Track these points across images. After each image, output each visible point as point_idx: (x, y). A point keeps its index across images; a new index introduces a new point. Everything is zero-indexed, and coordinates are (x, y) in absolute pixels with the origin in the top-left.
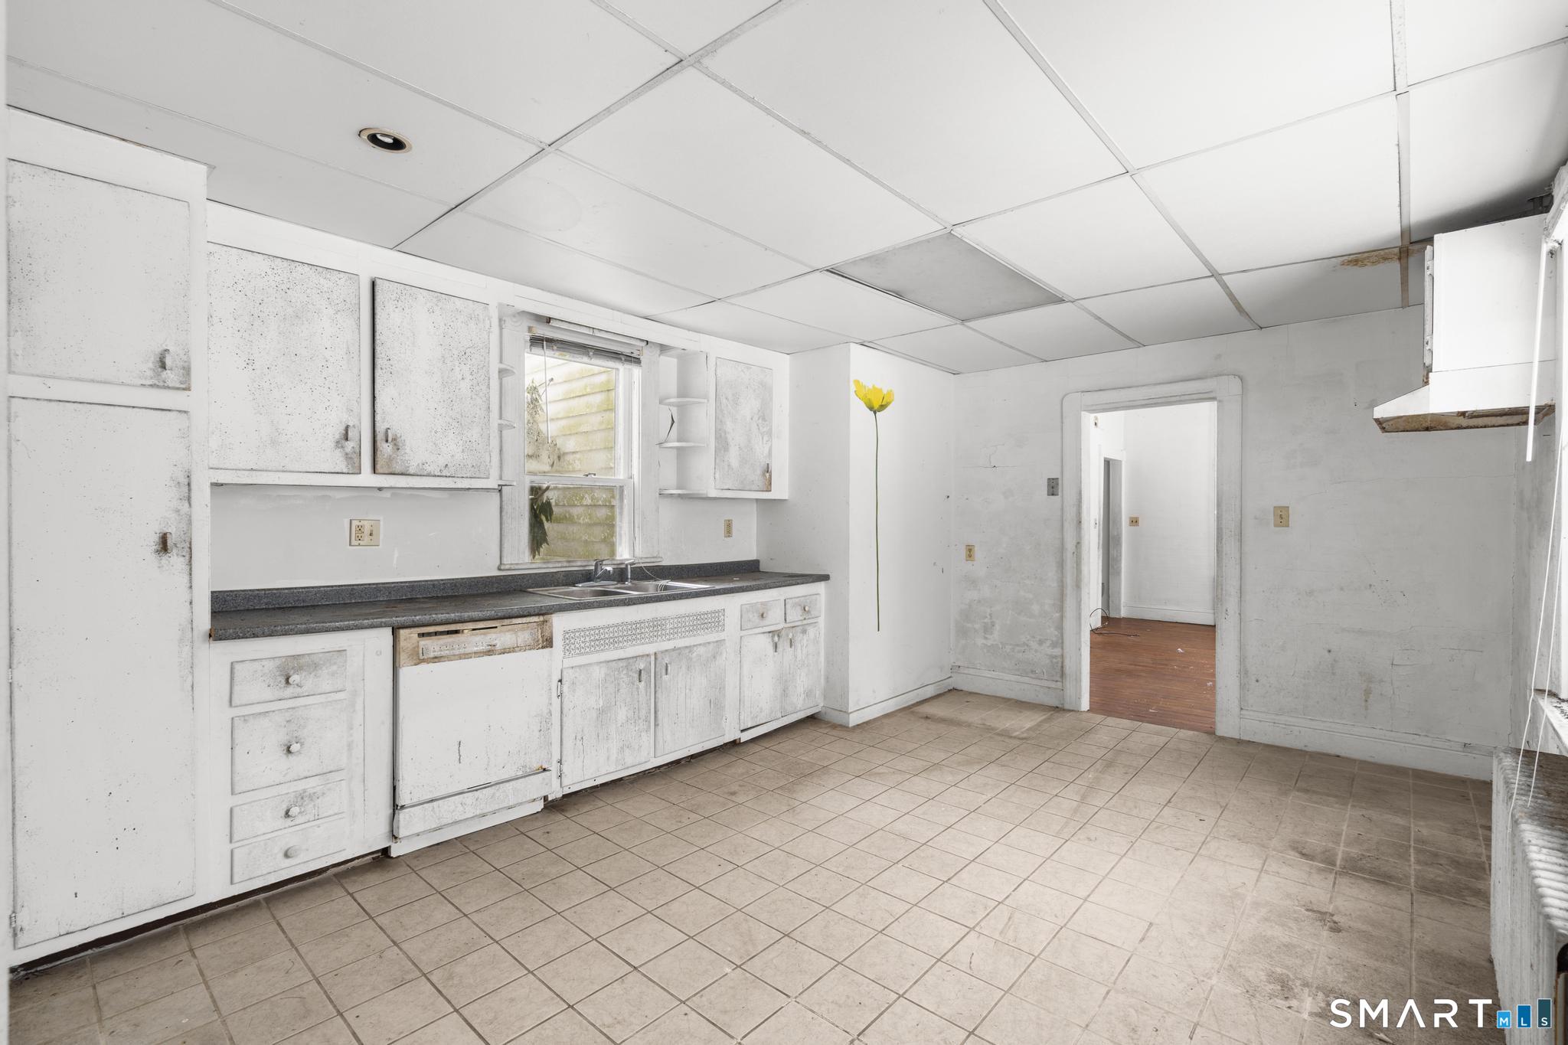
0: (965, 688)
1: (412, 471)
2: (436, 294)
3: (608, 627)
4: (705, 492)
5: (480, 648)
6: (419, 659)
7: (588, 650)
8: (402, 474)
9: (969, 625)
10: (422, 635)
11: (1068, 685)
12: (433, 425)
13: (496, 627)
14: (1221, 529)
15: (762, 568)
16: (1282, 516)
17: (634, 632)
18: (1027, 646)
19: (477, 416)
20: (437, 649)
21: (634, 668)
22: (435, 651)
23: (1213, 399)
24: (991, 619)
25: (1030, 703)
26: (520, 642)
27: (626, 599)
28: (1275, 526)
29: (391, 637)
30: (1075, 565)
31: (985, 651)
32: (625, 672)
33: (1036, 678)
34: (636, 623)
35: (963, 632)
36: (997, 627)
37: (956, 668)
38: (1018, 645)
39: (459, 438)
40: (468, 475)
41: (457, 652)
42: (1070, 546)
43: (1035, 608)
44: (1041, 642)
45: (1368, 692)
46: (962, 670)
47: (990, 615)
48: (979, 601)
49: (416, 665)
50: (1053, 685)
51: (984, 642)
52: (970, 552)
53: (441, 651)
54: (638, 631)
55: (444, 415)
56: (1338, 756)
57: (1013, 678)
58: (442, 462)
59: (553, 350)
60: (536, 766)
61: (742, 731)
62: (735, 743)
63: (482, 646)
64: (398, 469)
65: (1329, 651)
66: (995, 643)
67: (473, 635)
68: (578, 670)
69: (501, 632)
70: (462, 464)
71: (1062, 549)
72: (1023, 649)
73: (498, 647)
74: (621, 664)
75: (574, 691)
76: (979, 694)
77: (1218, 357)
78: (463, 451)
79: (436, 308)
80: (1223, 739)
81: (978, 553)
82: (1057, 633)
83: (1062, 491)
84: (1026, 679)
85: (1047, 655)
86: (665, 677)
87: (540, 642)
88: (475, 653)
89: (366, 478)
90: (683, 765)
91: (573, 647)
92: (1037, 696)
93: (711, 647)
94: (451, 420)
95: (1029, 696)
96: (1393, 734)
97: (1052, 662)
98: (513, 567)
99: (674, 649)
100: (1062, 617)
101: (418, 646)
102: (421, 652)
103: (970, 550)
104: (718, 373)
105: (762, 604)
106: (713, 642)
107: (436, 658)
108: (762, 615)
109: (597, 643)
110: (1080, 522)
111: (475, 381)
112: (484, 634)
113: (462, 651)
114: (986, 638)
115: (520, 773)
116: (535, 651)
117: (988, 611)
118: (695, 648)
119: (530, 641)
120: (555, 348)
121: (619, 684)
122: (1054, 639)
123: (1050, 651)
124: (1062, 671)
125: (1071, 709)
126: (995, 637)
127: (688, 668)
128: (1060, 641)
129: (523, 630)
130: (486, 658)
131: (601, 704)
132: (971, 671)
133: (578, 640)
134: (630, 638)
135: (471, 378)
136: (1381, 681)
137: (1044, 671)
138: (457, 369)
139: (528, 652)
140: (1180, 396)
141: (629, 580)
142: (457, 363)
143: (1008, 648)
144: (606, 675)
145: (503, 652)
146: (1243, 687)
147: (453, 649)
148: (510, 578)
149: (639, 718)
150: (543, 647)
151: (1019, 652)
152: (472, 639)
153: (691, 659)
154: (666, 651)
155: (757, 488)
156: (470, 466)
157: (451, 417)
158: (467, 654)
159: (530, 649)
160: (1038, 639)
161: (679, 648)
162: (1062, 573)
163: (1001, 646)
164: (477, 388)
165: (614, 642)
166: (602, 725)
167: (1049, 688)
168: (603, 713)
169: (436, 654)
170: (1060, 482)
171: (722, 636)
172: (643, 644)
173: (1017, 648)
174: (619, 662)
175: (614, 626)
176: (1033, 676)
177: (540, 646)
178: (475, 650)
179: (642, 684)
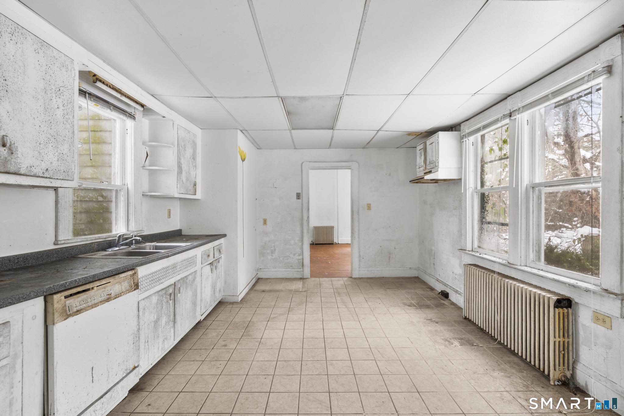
0: (264, 277)
1: (22, 172)
2: (41, 41)
3: (156, 272)
4: (172, 194)
5: (103, 298)
6: (67, 314)
8: (15, 174)
9: (265, 251)
10: (66, 297)
11: (305, 269)
12: (38, 138)
13: (110, 282)
14: (353, 211)
15: (183, 233)
16: (369, 207)
18: (289, 257)
19: (67, 136)
20: (78, 304)
21: (168, 293)
22: (76, 307)
23: (350, 169)
24: (274, 248)
25: (291, 278)
26: (123, 289)
28: (367, 210)
29: (43, 303)
30: (307, 225)
31: (272, 261)
32: (165, 296)
33: (293, 269)
35: (262, 254)
36: (277, 251)
37: (259, 270)
38: (285, 257)
39: (56, 150)
40: (61, 178)
41: (90, 304)
42: (305, 218)
43: (292, 242)
44: (294, 255)
45: (389, 257)
46: (262, 270)
47: (274, 246)
48: (269, 241)
49: (65, 319)
50: (299, 270)
51: (272, 257)
52: (265, 222)
53: (80, 305)
54: (168, 272)
55: (45, 132)
56: (383, 277)
57: (284, 270)
58: (44, 166)
59: (91, 100)
60: (132, 367)
61: (202, 315)
62: (199, 323)
63: (104, 296)
64: (12, 169)
65: (381, 247)
66: (276, 257)
67: (98, 290)
68: (146, 300)
69: (113, 284)
70: (57, 170)
71: (302, 219)
72: (287, 258)
73: (112, 295)
74: (163, 292)
75: (144, 314)
76: (270, 278)
77: (351, 155)
78: (58, 160)
79: (40, 50)
80: (355, 278)
81: (268, 222)
82: (300, 250)
83: (302, 197)
84: (289, 270)
85: (297, 259)
86: (179, 295)
87: (133, 287)
88: (101, 302)
92: (293, 275)
93: (193, 275)
94: (50, 137)
95: (291, 276)
96: (395, 268)
97: (298, 261)
98: (66, 242)
99: (182, 279)
100: (302, 244)
101: (65, 306)
102: (68, 309)
103: (265, 221)
104: (179, 133)
106: (193, 272)
107: (78, 311)
109: (152, 282)
110: (309, 209)
111: (65, 112)
112: (105, 288)
113: (93, 302)
114: (272, 256)
115: (125, 375)
116: (131, 293)
117: (273, 245)
118: (188, 277)
119: (128, 287)
120: (92, 99)
121: (162, 304)
122: (299, 253)
123: (298, 258)
124: (303, 264)
125: (306, 277)
126: (276, 255)
127: (186, 288)
128: (302, 253)
129: (124, 281)
130: (107, 303)
131: (156, 318)
132: (266, 270)
135: (63, 108)
136: (392, 254)
137: (296, 265)
138: (54, 100)
139: (128, 294)
140: (341, 167)
141: (134, 244)
142: (54, 95)
143: (281, 259)
144: (158, 300)
145: (116, 297)
146: (360, 261)
147: (88, 302)
148: (65, 249)
149: (170, 321)
150: (135, 290)
151: (286, 259)
153: (187, 283)
154: (178, 281)
155: (192, 193)
156: (63, 171)
158: (96, 304)
159: (129, 292)
160: (293, 254)
162: (302, 228)
163: (278, 258)
164: (67, 117)
165: (158, 280)
167: (298, 271)
168: (156, 323)
169: (78, 308)
170: (301, 194)
171: (196, 268)
172: (169, 279)
173: (285, 258)
175: (159, 271)
176: (291, 268)
177: (133, 289)
178: (100, 299)
179: (171, 301)
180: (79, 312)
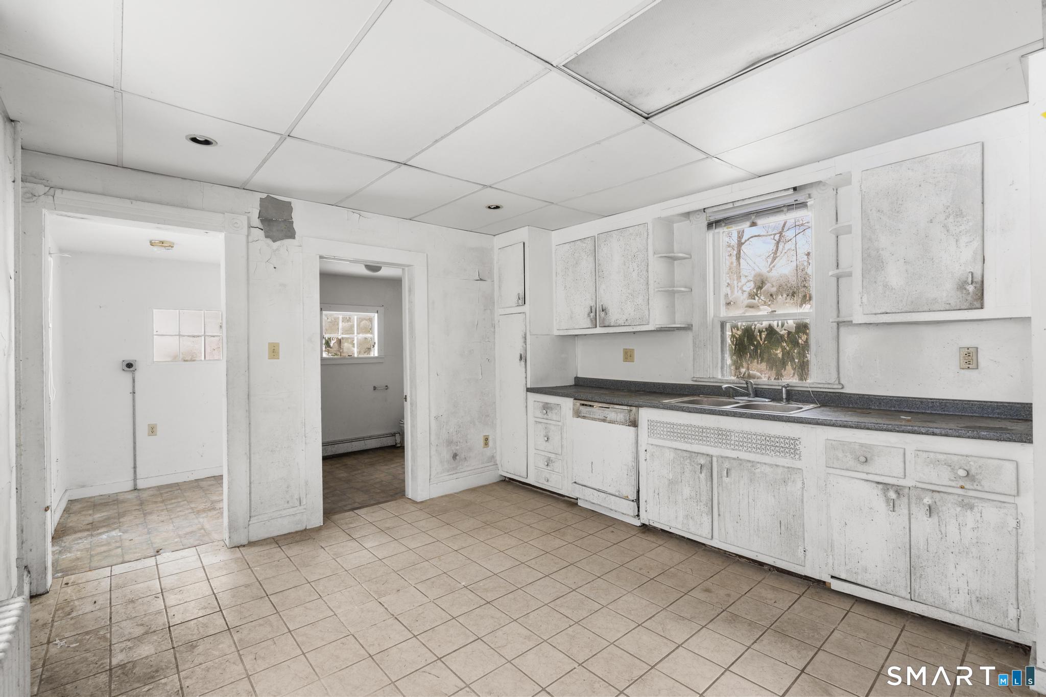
1: (612, 324)
2: (621, 230)
3: (680, 425)
5: (600, 417)
6: (579, 416)
7: (665, 437)
8: (608, 326)
10: (581, 404)
12: (621, 299)
13: (609, 408)
17: (701, 434)
20: (585, 412)
21: (696, 461)
26: (618, 419)
27: (684, 407)
29: (573, 403)
32: (690, 462)
34: (702, 428)
39: (633, 303)
40: (638, 324)
49: (577, 418)
54: (704, 434)
55: (625, 292)
58: (625, 318)
60: (625, 494)
61: (832, 577)
62: (825, 585)
63: (602, 416)
64: (607, 324)
67: (599, 409)
68: (656, 447)
69: (611, 411)
70: (634, 317)
73: (608, 419)
74: (685, 454)
78: (635, 310)
79: (621, 237)
87: (628, 422)
88: (598, 419)
89: (599, 330)
90: (764, 570)
91: (655, 432)
93: (780, 470)
94: (629, 295)
99: (738, 459)
101: (579, 409)
102: (580, 412)
105: (863, 445)
106: (784, 467)
108: (863, 460)
109: (672, 434)
112: (604, 410)
113: (594, 416)
115: (617, 494)
116: (624, 426)
118: (759, 465)
119: (623, 420)
121: (684, 468)
127: (752, 480)
129: (621, 413)
130: (602, 423)
131: (671, 477)
133: (659, 428)
134: (697, 437)
138: (631, 266)
142: (631, 263)
144: (674, 458)
145: (610, 422)
147: (591, 415)
149: (701, 501)
150: (629, 426)
152: (597, 410)
153: (754, 474)
154: (727, 457)
156: (638, 317)
157: (629, 293)
158: (596, 419)
159: (622, 425)
161: (741, 460)
165: (684, 437)
166: (672, 492)
168: (672, 484)
169: (585, 415)
171: (797, 464)
172: (708, 445)
174: (684, 452)
175: (684, 425)
177: (627, 424)
178: (598, 417)
179: (703, 476)
180: (584, 417)
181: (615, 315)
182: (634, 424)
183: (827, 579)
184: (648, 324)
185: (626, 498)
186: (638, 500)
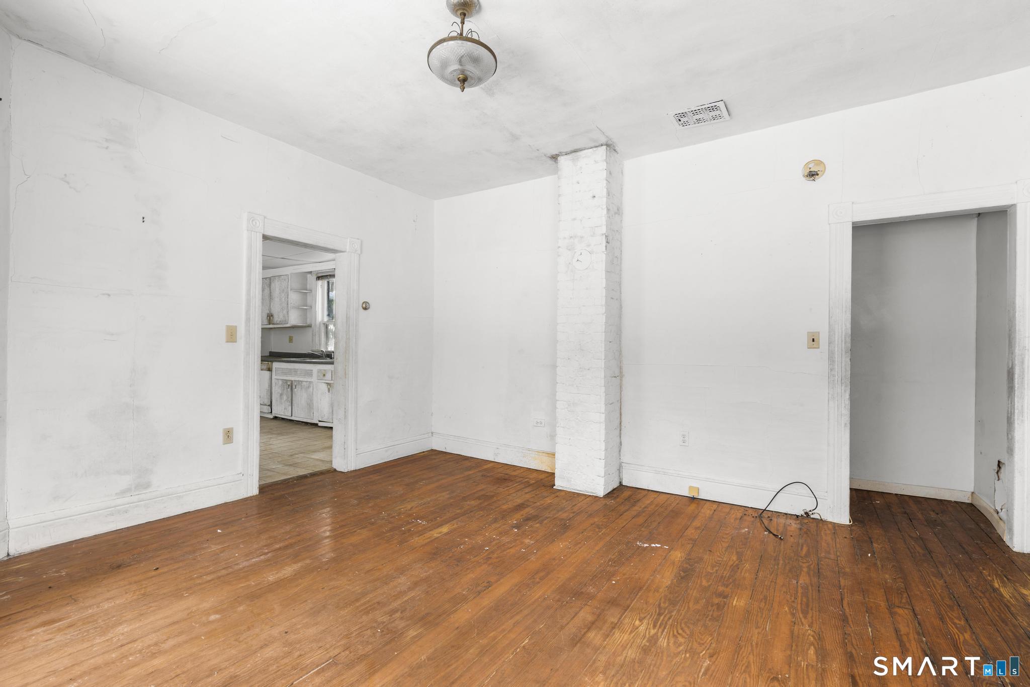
3: (284, 369)
7: (280, 375)
17: (290, 372)
21: (288, 384)
32: (286, 384)
58: (279, 320)
61: (319, 421)
86: (295, 390)
91: (277, 373)
93: (308, 383)
99: (297, 380)
105: (325, 370)
108: (324, 375)
109: (282, 373)
118: (303, 382)
121: (284, 388)
127: (301, 389)
131: (281, 392)
133: (278, 371)
144: (282, 384)
149: (289, 401)
153: (302, 386)
161: (299, 381)
165: (285, 374)
166: (281, 399)
168: (281, 395)
171: (312, 380)
174: (285, 380)
179: (289, 390)
181: (276, 319)
182: (270, 370)
183: (317, 422)
184: (287, 324)
185: (265, 405)
186: (271, 405)
